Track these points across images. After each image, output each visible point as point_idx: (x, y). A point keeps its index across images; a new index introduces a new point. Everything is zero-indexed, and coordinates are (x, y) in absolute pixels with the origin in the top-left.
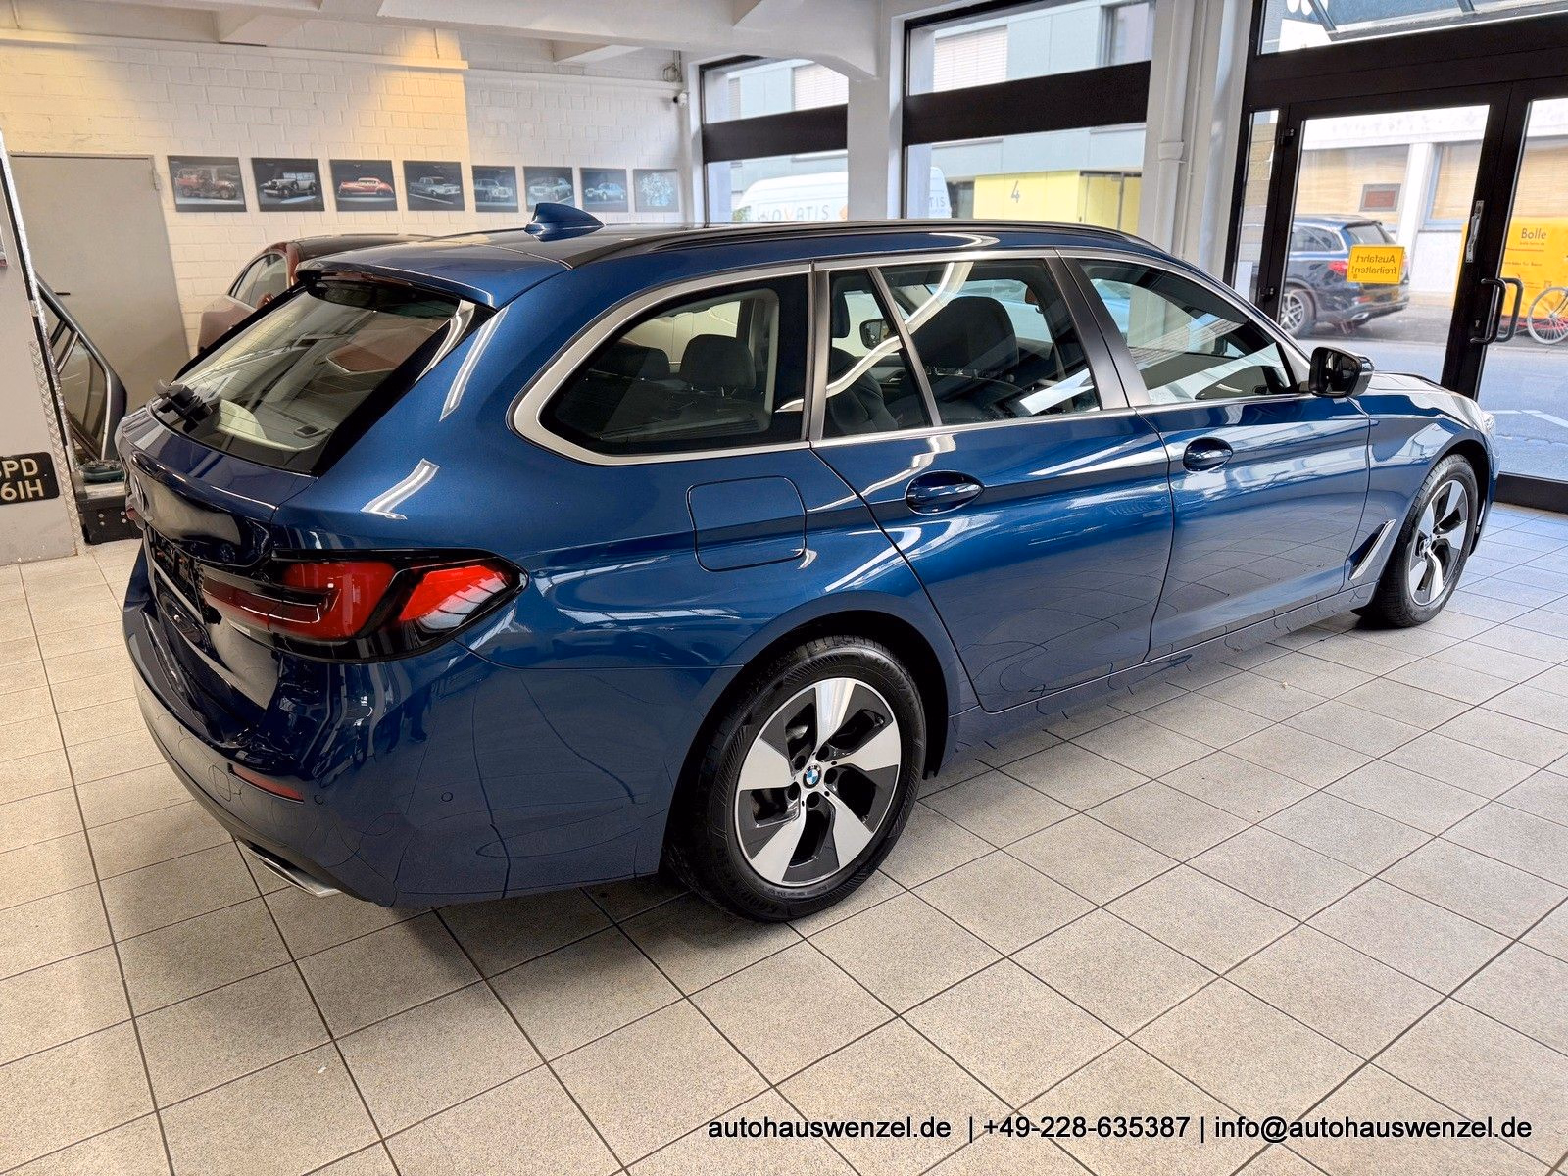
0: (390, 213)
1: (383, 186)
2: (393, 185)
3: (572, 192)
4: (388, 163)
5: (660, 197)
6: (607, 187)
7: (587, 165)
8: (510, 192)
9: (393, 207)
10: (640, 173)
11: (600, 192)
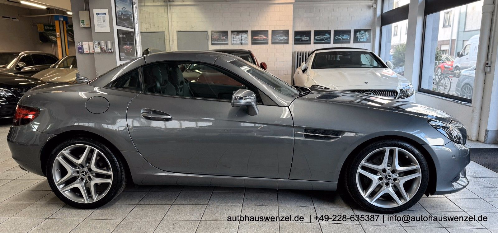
0: (266, 45)
1: (265, 37)
2: (267, 36)
3: (330, 38)
4: (267, 31)
5: (363, 38)
6: (343, 36)
7: (337, 29)
8: (308, 38)
9: (267, 43)
10: (356, 31)
11: (340, 37)
